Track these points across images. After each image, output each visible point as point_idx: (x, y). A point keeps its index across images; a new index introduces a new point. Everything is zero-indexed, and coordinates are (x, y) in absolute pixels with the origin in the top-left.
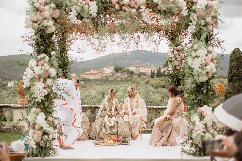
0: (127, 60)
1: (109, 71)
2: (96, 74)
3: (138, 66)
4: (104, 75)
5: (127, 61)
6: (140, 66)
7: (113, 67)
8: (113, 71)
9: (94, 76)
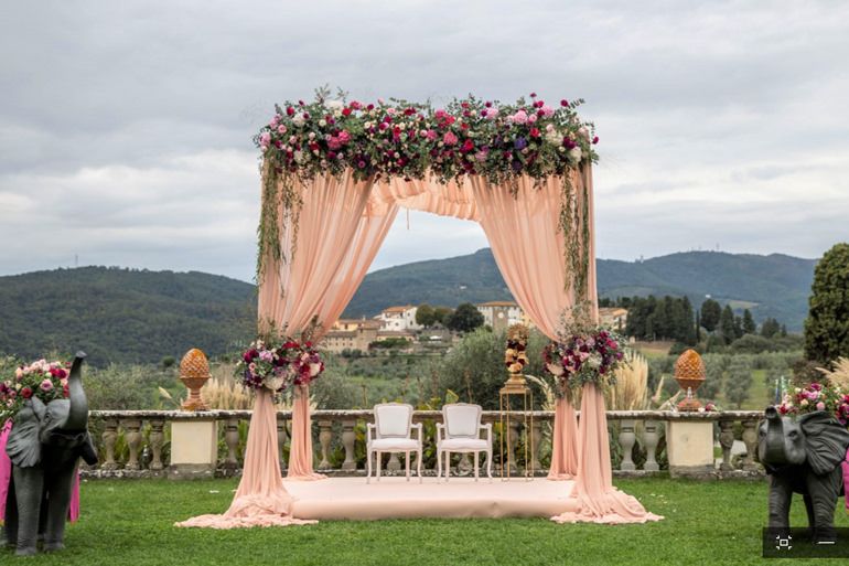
0: (463, 285)
1: (397, 324)
2: (352, 335)
3: (502, 306)
4: (384, 338)
5: (462, 288)
6: (508, 307)
7: (413, 311)
8: (414, 323)
9: (347, 341)
